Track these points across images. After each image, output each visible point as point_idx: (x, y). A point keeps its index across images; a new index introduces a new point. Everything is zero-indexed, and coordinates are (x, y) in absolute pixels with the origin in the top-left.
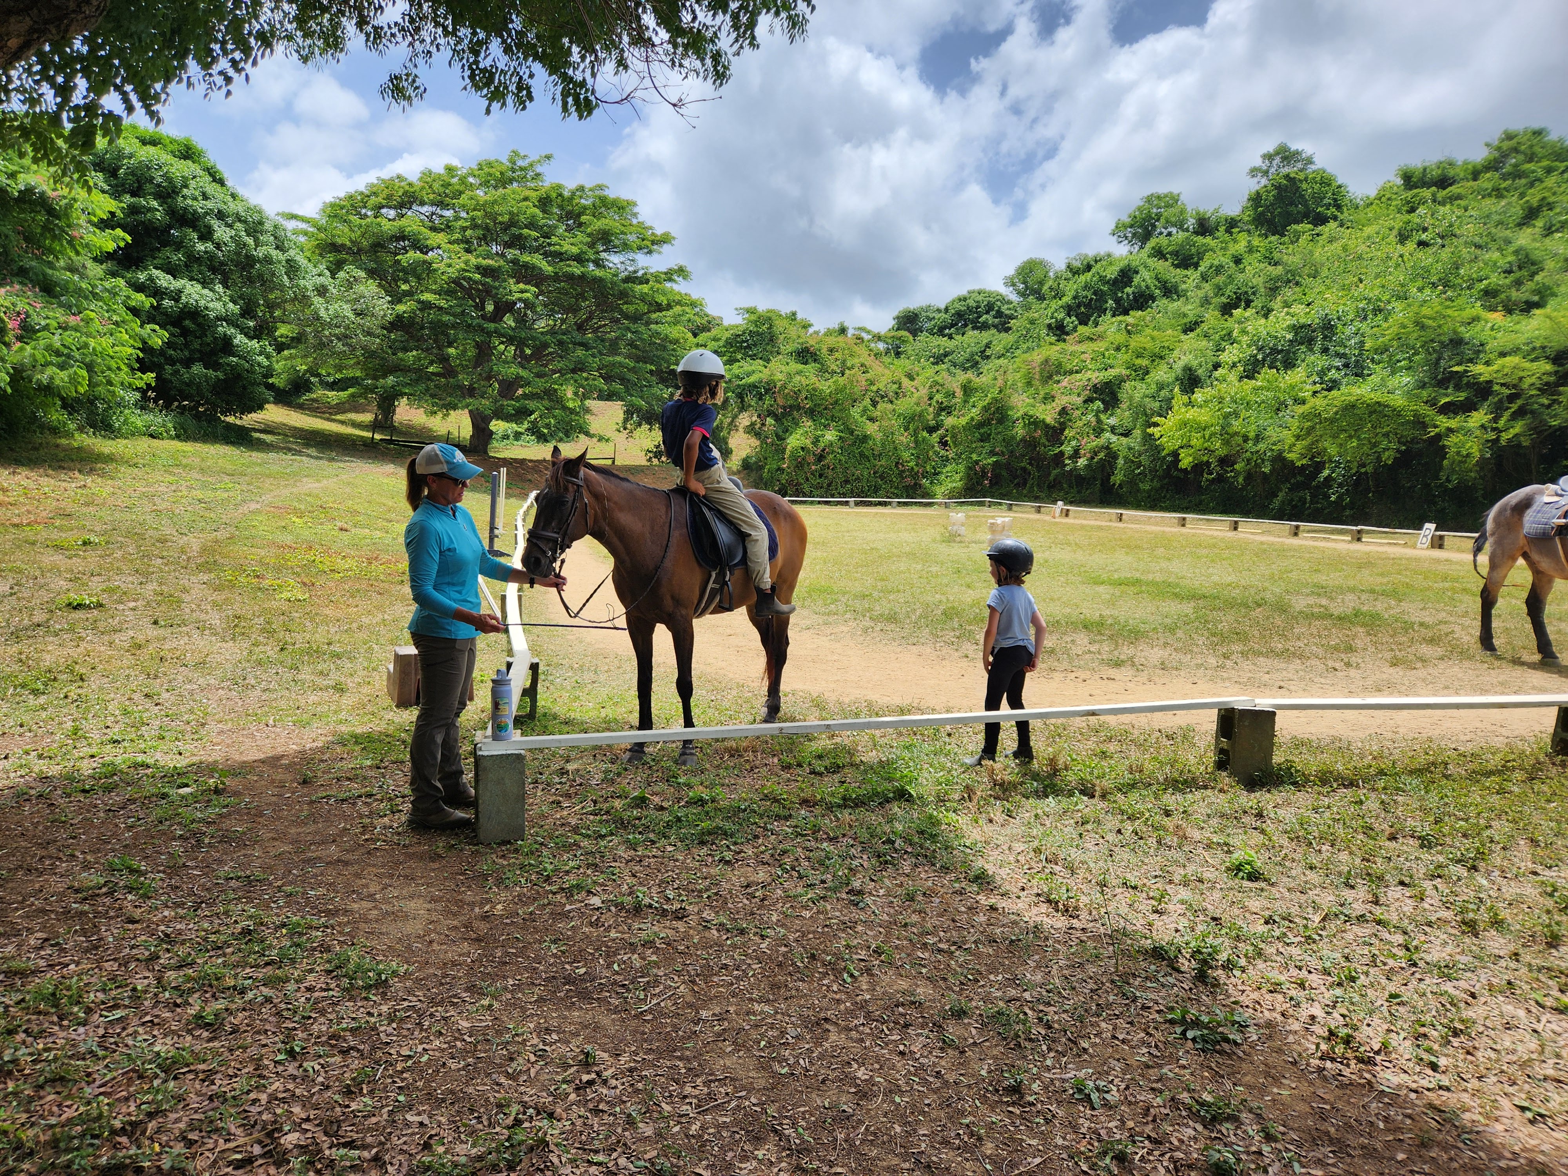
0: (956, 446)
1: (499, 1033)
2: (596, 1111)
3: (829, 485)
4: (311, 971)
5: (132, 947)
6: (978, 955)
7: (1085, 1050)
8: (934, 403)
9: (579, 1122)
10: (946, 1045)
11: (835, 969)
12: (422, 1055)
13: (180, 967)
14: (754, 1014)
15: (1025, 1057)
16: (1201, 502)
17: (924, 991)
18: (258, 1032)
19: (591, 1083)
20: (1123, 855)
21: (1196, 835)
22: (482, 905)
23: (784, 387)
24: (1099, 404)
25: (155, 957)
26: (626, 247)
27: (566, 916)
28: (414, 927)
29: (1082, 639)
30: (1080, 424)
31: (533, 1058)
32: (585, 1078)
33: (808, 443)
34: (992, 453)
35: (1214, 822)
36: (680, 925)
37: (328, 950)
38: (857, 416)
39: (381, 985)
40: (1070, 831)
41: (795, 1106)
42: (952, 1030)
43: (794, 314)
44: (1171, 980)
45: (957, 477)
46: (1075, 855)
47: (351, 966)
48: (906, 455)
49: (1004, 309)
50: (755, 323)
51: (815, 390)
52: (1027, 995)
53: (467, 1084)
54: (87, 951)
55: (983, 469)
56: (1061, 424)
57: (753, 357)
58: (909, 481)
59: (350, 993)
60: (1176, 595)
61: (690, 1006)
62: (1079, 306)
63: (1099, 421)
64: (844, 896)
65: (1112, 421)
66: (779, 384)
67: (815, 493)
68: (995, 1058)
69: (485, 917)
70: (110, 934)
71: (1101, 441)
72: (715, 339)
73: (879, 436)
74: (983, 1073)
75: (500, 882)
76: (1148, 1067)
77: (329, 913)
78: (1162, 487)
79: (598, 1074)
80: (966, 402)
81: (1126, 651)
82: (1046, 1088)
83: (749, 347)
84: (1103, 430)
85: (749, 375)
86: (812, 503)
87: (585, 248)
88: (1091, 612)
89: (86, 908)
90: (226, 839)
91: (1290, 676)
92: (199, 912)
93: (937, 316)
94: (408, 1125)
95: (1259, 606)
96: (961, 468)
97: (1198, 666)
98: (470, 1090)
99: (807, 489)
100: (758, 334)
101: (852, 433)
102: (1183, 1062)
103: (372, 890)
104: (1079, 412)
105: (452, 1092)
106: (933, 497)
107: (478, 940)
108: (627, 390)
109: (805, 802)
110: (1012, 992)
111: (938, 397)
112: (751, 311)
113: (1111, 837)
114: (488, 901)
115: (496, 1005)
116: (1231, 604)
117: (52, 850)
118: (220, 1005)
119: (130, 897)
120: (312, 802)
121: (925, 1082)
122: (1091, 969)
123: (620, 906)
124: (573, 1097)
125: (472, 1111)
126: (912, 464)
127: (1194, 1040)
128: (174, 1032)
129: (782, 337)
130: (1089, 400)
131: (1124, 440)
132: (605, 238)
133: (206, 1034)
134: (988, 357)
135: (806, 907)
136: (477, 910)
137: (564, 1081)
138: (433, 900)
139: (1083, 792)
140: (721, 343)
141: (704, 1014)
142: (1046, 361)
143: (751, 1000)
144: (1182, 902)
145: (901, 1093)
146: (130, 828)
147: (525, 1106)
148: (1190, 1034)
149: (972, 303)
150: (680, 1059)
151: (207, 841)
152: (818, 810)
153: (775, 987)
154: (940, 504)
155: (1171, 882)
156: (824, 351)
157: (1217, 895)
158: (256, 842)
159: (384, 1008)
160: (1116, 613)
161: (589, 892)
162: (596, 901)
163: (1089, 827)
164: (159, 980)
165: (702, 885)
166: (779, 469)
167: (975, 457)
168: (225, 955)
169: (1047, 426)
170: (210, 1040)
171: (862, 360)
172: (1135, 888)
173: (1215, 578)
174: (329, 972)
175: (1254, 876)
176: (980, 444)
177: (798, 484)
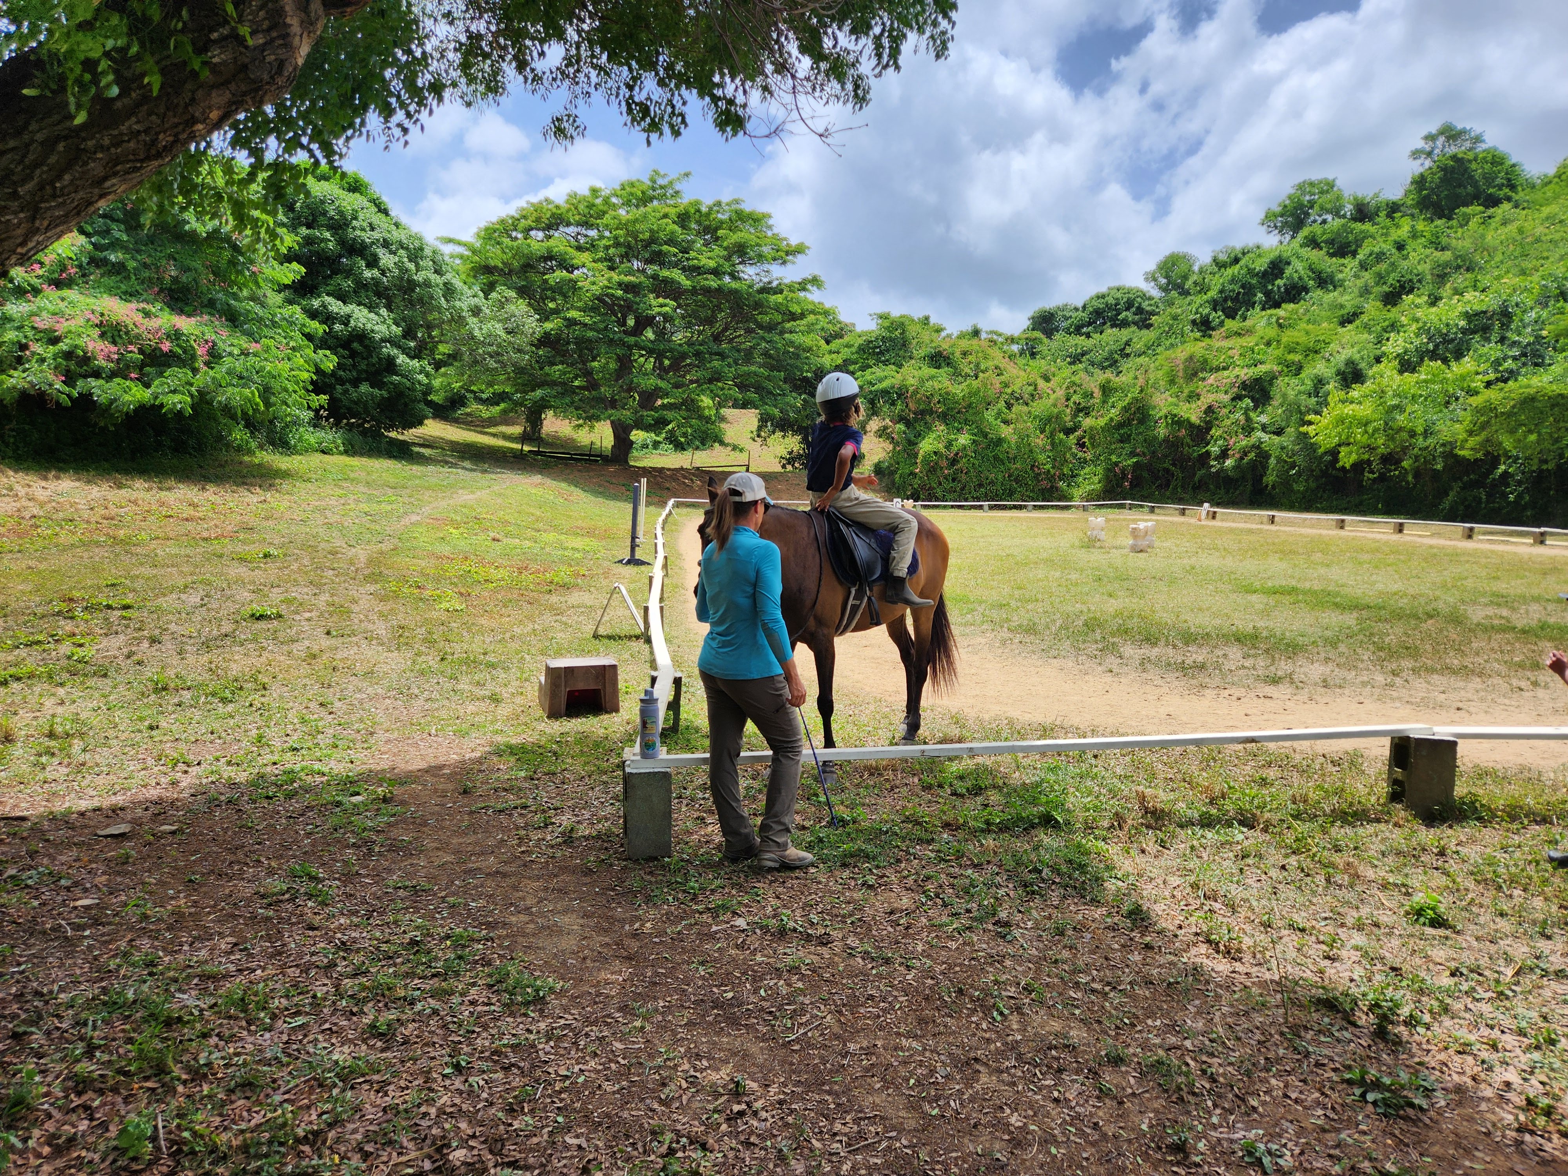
0: (1093, 447)
1: (651, 1057)
2: (748, 1144)
3: (963, 489)
4: (474, 984)
5: (313, 954)
6: (1134, 997)
7: (1254, 1109)
8: (1071, 403)
9: (731, 1154)
10: (1103, 1094)
11: (985, 1006)
12: (578, 1076)
13: (355, 976)
14: (902, 1049)
15: (1188, 1113)
16: (1361, 503)
17: (1077, 1034)
18: (427, 1045)
19: (741, 1114)
20: (1288, 893)
21: (1370, 874)
22: (632, 924)
23: (916, 392)
24: (1248, 401)
25: (332, 965)
26: (761, 258)
27: (712, 937)
28: (569, 943)
29: (1235, 653)
30: (1228, 422)
31: (684, 1085)
32: (736, 1108)
33: (941, 447)
34: (1133, 454)
35: (1390, 860)
36: (825, 951)
37: (489, 963)
38: (991, 419)
39: (539, 1001)
40: (1230, 866)
41: (947, 1151)
42: (1109, 1078)
43: (927, 318)
44: (1347, 1035)
45: (1096, 479)
46: (1236, 892)
47: (511, 982)
48: (1042, 458)
49: (1145, 305)
50: (887, 328)
51: (947, 393)
52: (1188, 1044)
53: (622, 1108)
54: (272, 956)
55: (1123, 471)
56: (1207, 423)
57: (886, 363)
58: (1045, 484)
59: (510, 1008)
60: (1337, 606)
61: (837, 1037)
62: (1225, 300)
63: (1248, 419)
64: (990, 927)
65: (1264, 419)
66: (911, 389)
68: (1156, 1111)
69: (635, 935)
70: (293, 940)
71: (1253, 440)
72: (848, 346)
73: (1013, 439)
74: (1144, 1127)
75: (648, 899)
76: (1324, 1131)
77: (490, 926)
78: (1318, 487)
79: (748, 1104)
80: (1104, 402)
81: (1284, 667)
82: (1212, 1148)
83: (881, 353)
84: (1253, 429)
85: (881, 380)
86: (945, 507)
87: (721, 261)
88: (1244, 623)
89: (271, 913)
90: (394, 847)
91: (1470, 696)
92: (371, 921)
93: (1074, 315)
94: (567, 1147)
95: (1431, 617)
96: (1100, 470)
97: (1364, 684)
98: (625, 1114)
99: (940, 494)
100: (891, 339)
101: (985, 436)
102: (1363, 1127)
103: (528, 903)
104: (1226, 411)
105: (608, 1115)
106: (1070, 500)
107: (629, 958)
108: (762, 399)
109: (947, 825)
110: (1172, 1040)
111: (1076, 398)
112: (883, 317)
113: (1274, 873)
114: (638, 918)
115: (648, 1028)
116: (1399, 615)
117: (240, 855)
118: (392, 1015)
119: (310, 904)
120: (471, 813)
121: (1081, 1133)
122: (1258, 1019)
123: (765, 929)
124: (724, 1127)
125: (627, 1137)
126: (1048, 467)
127: (1375, 1103)
128: (351, 1041)
129: (914, 342)
130: (1238, 398)
131: (1276, 439)
132: (741, 251)
133: (379, 1044)
134: (1128, 355)
135: (951, 938)
136: (627, 927)
137: (715, 1111)
138: (586, 915)
139: (1242, 823)
140: (854, 350)
141: (852, 1047)
142: (1191, 358)
143: (898, 1034)
144: (1357, 948)
145: (1057, 1144)
146: (309, 835)
147: (677, 1133)
148: (1370, 1097)
149: (1111, 301)
150: (829, 1093)
151: (377, 849)
152: (960, 835)
153: (922, 1021)
154: (1077, 507)
155: (1342, 925)
156: (958, 354)
157: (1395, 942)
158: (421, 851)
159: (542, 1025)
160: (1271, 624)
161: (735, 913)
162: (741, 923)
163: (1250, 861)
164: (337, 987)
165: (846, 909)
166: (912, 473)
167: (1114, 458)
168: (395, 965)
169: (1191, 425)
170: (383, 1050)
171: (996, 362)
172: (1303, 930)
173: (1380, 586)
174: (490, 986)
175: (1438, 922)
176: (1119, 445)
177: (931, 488)
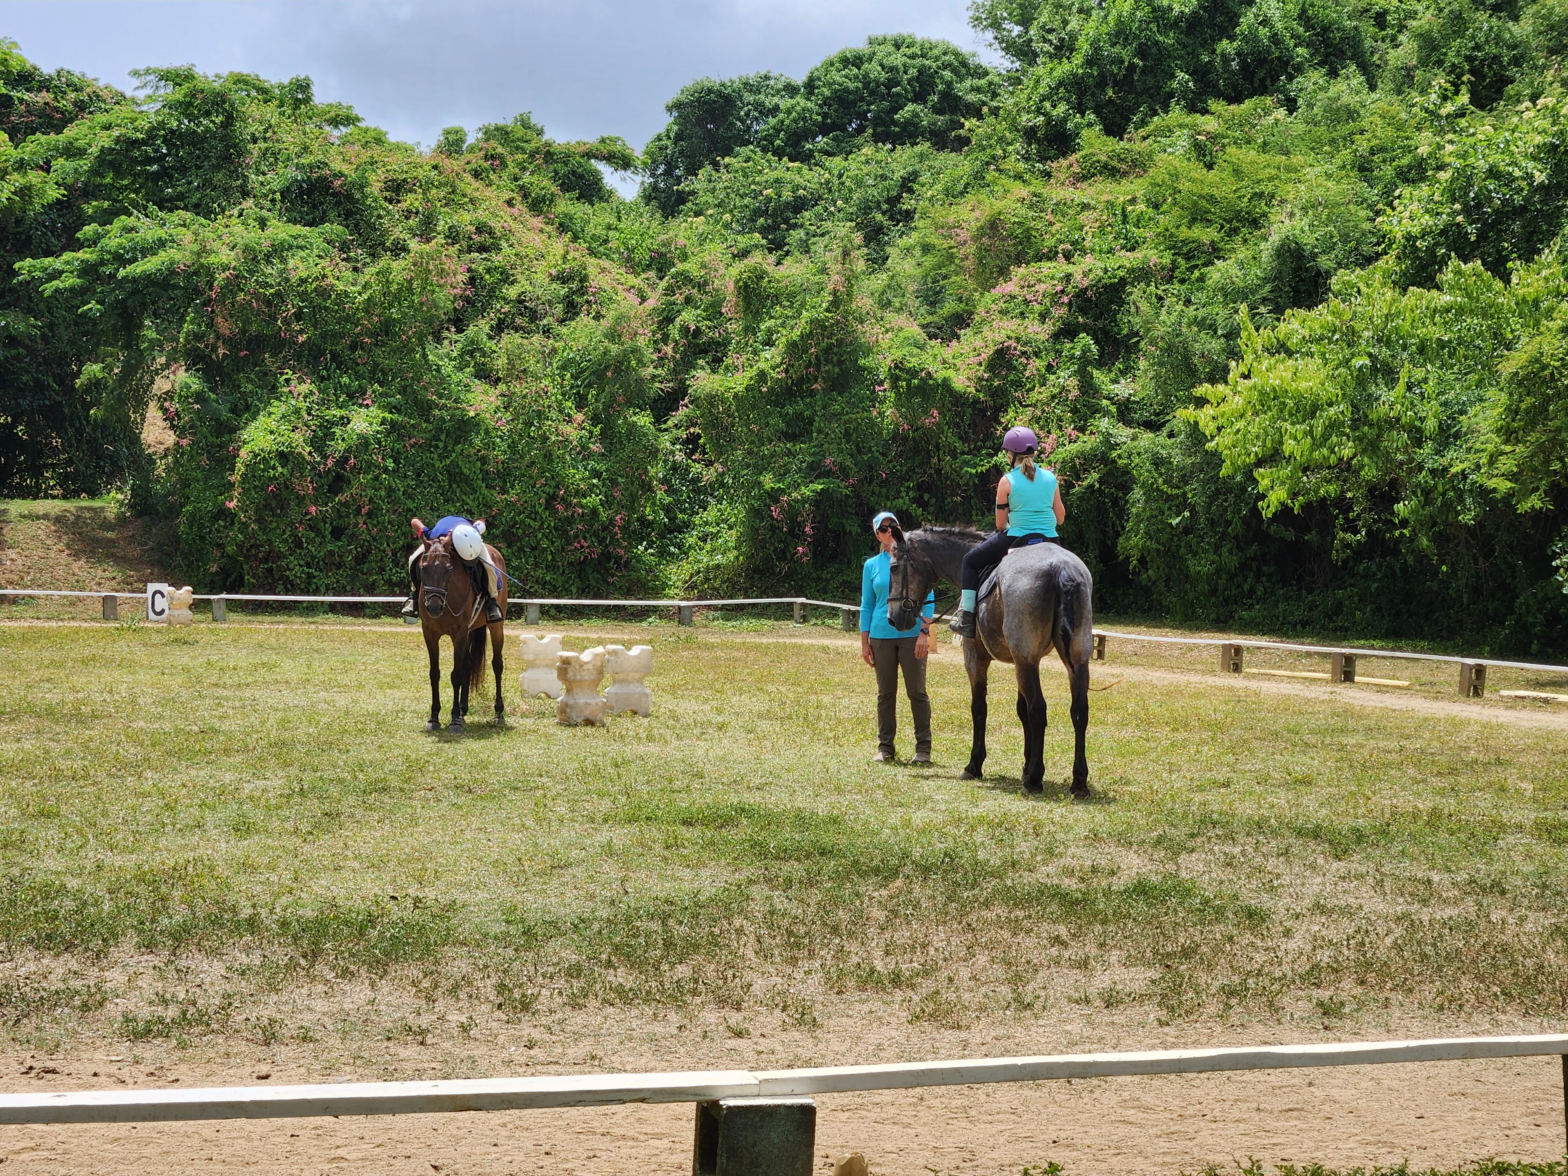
0: (720, 451)
3: (361, 559)
8: (674, 331)
23: (234, 285)
24: (1085, 339)
30: (1040, 394)
33: (299, 440)
34: (815, 471)
38: (448, 368)
43: (303, 86)
45: (731, 537)
48: (577, 476)
50: (185, 107)
51: (324, 293)
55: (792, 512)
56: (995, 393)
57: (167, 204)
58: (589, 548)
63: (1088, 387)
65: (1123, 389)
66: (220, 278)
67: (321, 580)
71: (1088, 442)
72: (71, 152)
73: (503, 423)
80: (750, 330)
83: (165, 174)
84: (1096, 410)
85: (148, 251)
86: (311, 609)
96: (738, 512)
99: (296, 568)
100: (191, 139)
101: (424, 409)
104: (1037, 365)
106: (657, 592)
111: (688, 317)
112: (176, 78)
126: (593, 500)
129: (255, 150)
130: (1068, 332)
140: (85, 164)
154: (662, 613)
156: (375, 188)
166: (223, 513)
167: (768, 481)
169: (958, 399)
171: (482, 215)
176: (781, 447)
177: (273, 556)
